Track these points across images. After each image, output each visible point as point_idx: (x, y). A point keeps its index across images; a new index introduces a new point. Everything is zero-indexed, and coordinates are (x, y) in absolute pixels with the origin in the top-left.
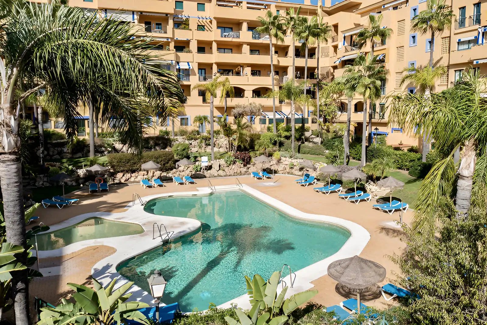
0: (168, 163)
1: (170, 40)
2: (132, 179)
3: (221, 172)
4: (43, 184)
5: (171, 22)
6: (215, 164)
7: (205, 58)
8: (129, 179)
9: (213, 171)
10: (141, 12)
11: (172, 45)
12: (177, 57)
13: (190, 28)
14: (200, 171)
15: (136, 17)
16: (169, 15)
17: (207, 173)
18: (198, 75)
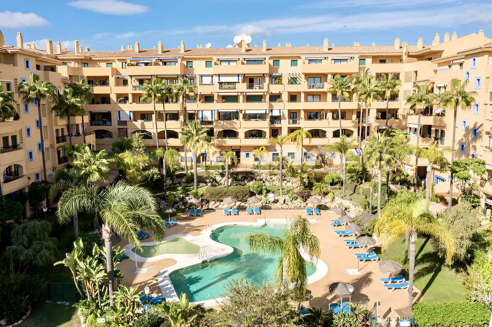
0: (245, 196)
1: (265, 94)
2: (220, 207)
3: (284, 206)
4: (164, 207)
5: (267, 79)
6: (281, 199)
7: (294, 106)
8: (218, 206)
9: (278, 205)
10: (244, 75)
11: (268, 97)
12: (271, 106)
13: (283, 83)
14: (269, 203)
15: (240, 78)
16: (265, 75)
17: (273, 206)
18: (287, 119)
